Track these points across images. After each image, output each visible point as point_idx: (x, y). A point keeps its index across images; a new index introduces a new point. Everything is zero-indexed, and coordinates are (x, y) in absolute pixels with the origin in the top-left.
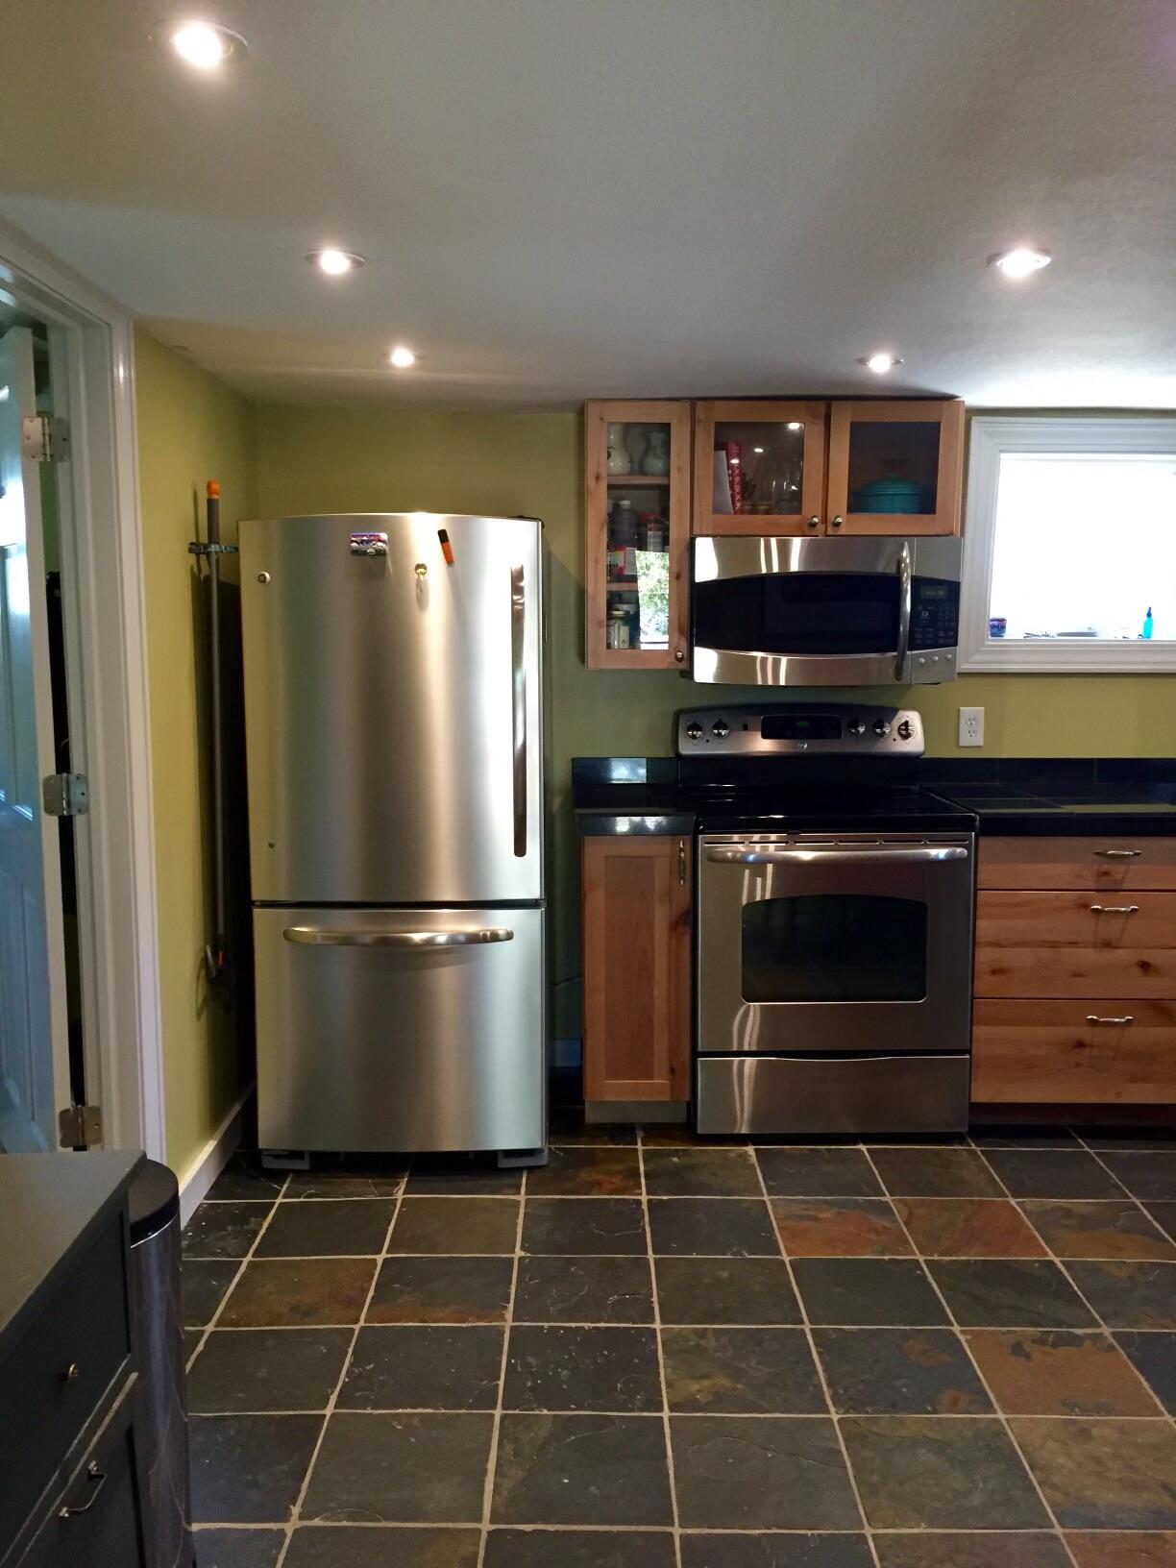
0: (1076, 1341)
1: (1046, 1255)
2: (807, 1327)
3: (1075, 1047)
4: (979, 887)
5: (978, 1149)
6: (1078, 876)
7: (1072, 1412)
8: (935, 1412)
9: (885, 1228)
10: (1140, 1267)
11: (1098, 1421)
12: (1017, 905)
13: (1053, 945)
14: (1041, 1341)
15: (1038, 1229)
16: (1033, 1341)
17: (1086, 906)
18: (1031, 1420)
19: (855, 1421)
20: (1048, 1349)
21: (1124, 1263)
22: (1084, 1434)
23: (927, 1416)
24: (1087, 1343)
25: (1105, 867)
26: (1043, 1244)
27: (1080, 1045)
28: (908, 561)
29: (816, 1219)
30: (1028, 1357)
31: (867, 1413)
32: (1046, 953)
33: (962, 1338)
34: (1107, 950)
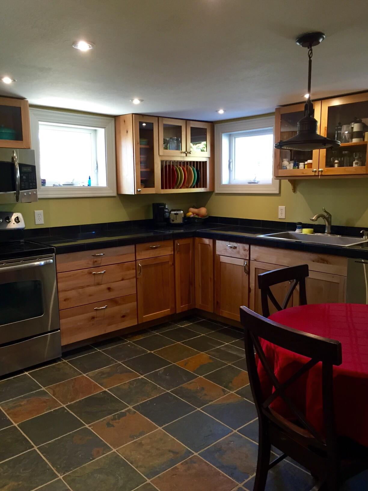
0: (124, 414)
1: (103, 389)
2: (36, 448)
3: (92, 319)
4: (57, 272)
5: (66, 361)
6: (88, 264)
7: (134, 439)
8: (94, 459)
9: (47, 400)
10: (130, 383)
11: (142, 438)
12: (70, 276)
13: (82, 287)
14: (114, 419)
15: (96, 382)
16: (112, 420)
17: (91, 273)
18: (124, 447)
19: (69, 476)
20: (117, 421)
21: (125, 383)
22: (140, 444)
23: (92, 461)
24: (127, 413)
25: (95, 260)
26: (100, 386)
27: (93, 318)
28: (16, 157)
29: (21, 405)
30: (113, 426)
31: (72, 470)
32: (80, 290)
33: (90, 428)
34: (98, 286)
